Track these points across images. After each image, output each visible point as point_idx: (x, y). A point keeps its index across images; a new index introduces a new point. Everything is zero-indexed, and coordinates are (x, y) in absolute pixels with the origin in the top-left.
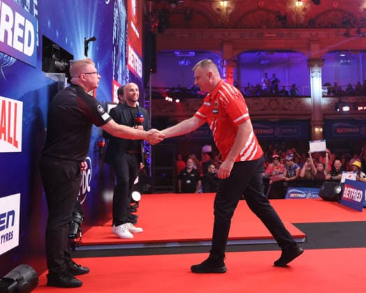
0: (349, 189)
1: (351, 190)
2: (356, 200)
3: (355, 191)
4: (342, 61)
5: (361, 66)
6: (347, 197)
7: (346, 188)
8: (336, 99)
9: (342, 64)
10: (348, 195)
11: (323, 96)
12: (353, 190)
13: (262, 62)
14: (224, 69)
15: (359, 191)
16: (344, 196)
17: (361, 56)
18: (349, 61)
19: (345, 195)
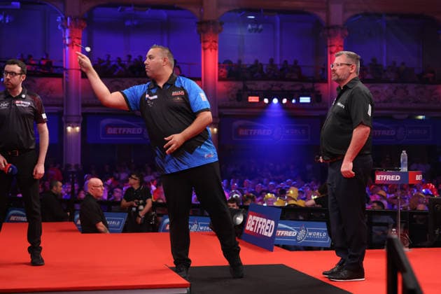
0: (255, 217)
1: (258, 219)
2: (266, 234)
3: (265, 220)
4: (250, 26)
5: (278, 35)
6: (251, 229)
7: (251, 217)
8: (240, 85)
9: (249, 30)
10: (253, 226)
11: (220, 79)
12: (261, 220)
13: (128, 23)
14: (67, 31)
15: (269, 221)
16: (247, 228)
17: (278, 20)
18: (260, 27)
19: (249, 228)
